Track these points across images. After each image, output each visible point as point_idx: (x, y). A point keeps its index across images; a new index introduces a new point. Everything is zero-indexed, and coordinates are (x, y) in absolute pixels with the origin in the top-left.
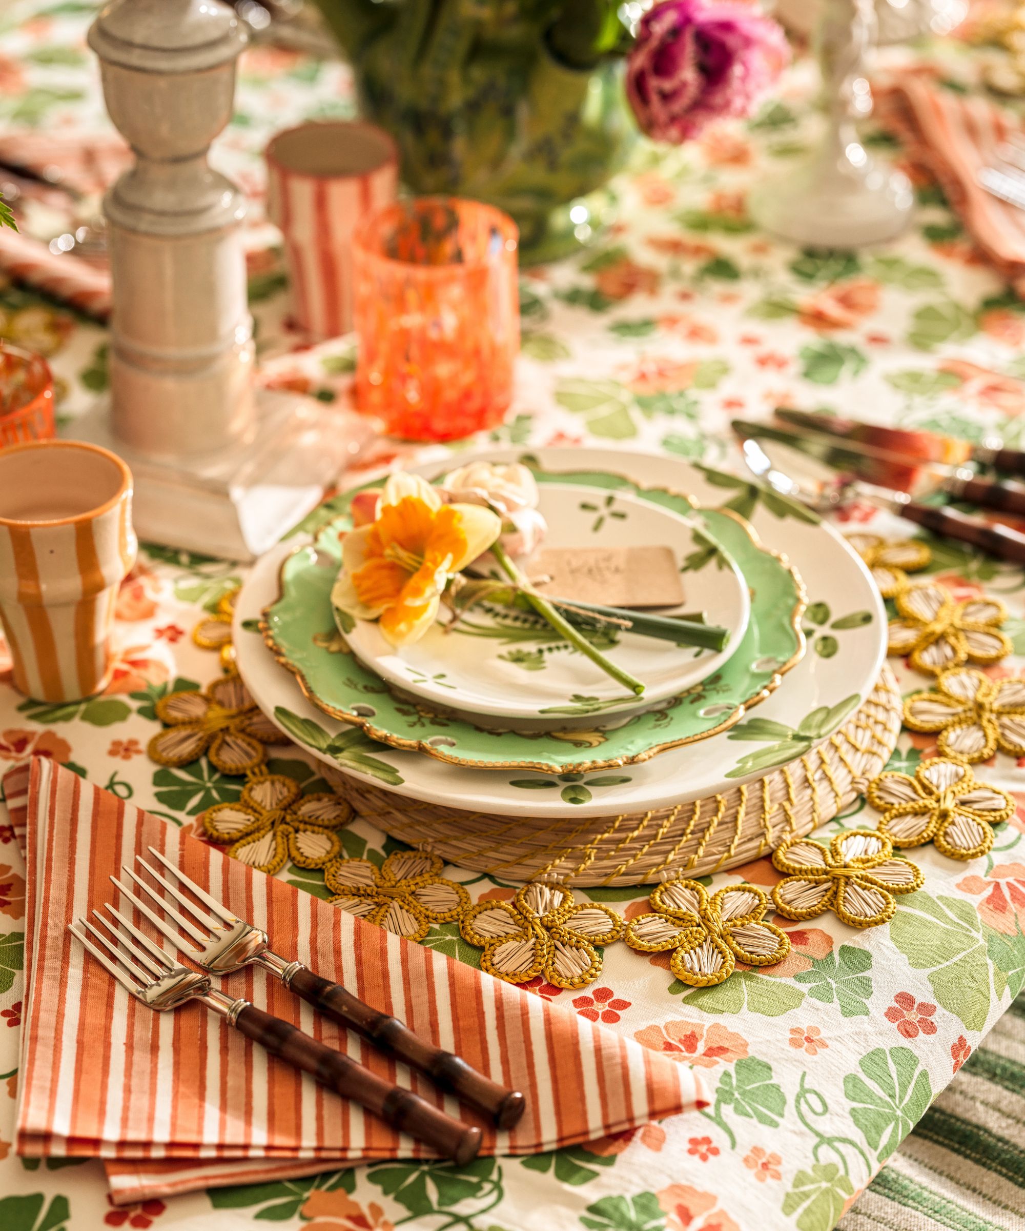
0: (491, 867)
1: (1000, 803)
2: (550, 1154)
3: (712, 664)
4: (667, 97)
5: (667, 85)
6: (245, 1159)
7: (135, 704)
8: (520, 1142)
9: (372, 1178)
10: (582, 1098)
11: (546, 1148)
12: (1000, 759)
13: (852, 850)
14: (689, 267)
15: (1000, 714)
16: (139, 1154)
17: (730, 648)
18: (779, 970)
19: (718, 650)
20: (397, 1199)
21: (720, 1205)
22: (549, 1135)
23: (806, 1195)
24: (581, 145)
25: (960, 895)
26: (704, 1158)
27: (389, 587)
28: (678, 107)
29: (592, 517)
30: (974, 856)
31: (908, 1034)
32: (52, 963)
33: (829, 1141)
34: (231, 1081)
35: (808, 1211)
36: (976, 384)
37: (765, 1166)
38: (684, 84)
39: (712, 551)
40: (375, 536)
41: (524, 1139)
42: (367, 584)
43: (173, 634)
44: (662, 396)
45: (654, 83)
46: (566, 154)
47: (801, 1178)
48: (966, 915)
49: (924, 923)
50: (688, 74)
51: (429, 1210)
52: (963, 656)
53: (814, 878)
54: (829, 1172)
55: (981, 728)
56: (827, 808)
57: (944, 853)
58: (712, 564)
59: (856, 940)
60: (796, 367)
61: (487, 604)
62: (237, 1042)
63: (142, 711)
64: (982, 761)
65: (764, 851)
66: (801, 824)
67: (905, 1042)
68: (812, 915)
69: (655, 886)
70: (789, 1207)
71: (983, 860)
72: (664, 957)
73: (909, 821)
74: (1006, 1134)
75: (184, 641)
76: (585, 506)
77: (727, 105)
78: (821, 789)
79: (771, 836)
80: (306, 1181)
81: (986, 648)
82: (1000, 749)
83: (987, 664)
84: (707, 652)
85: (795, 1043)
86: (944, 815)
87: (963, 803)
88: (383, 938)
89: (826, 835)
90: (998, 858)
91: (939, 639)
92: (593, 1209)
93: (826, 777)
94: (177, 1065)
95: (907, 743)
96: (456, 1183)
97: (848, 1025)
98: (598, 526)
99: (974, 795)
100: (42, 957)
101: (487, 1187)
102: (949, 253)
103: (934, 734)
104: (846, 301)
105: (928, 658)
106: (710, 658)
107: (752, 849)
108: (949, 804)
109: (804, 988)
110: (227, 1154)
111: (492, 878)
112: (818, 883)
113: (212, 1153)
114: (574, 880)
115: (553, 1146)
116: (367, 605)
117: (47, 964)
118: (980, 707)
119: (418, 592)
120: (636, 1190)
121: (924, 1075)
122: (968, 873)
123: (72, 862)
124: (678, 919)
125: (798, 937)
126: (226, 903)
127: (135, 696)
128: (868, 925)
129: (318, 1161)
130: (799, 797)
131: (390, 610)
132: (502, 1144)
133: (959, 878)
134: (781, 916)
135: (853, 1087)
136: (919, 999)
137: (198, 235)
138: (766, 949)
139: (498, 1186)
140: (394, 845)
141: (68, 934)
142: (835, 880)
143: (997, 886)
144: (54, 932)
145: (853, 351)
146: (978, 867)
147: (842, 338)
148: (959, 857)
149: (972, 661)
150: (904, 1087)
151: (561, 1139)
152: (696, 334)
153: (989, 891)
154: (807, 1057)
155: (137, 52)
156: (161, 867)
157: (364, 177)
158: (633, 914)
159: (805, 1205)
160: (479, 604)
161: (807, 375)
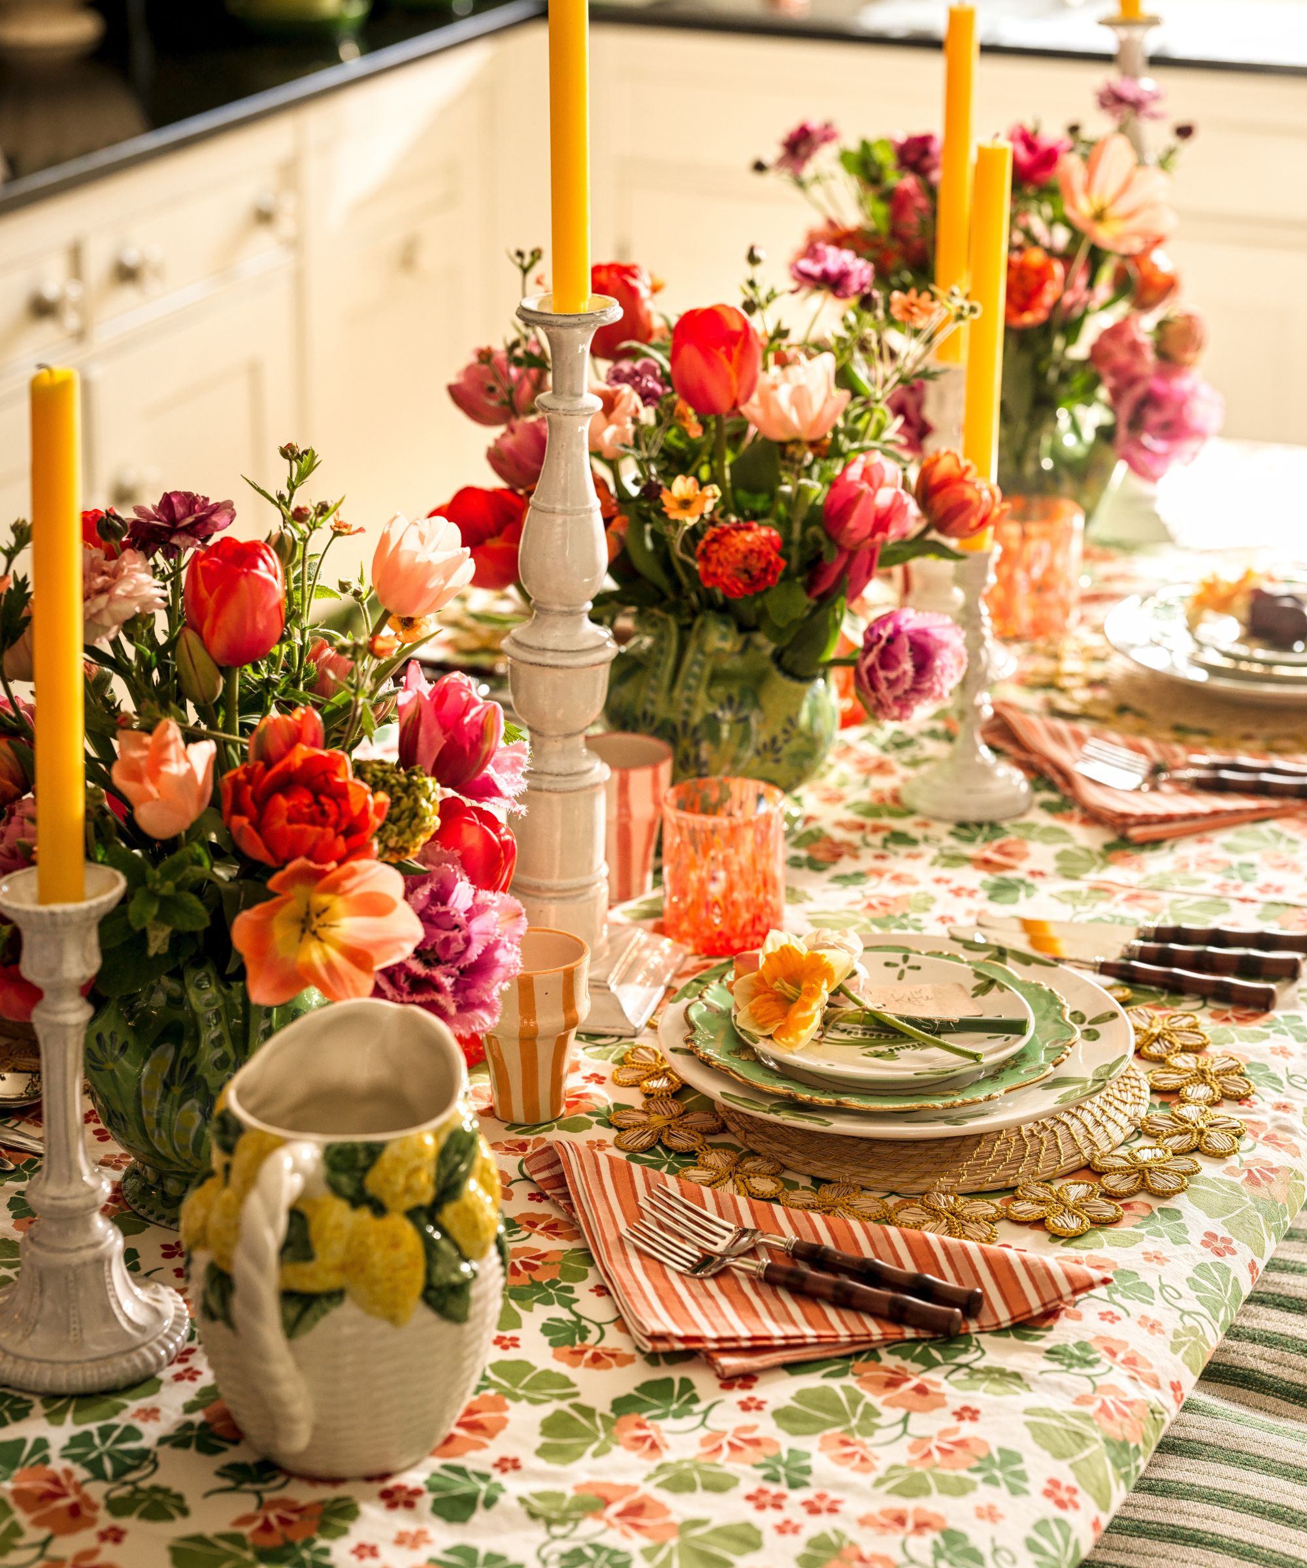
0: (895, 1187)
1: (1237, 1124)
2: (1006, 1329)
3: (1018, 1045)
4: (892, 684)
5: (892, 675)
6: (805, 1345)
7: (594, 1119)
8: (985, 1323)
9: (890, 1352)
10: (1022, 1291)
11: (1004, 1325)
12: (1225, 1102)
13: (1145, 1156)
14: (876, 839)
15: (1217, 1076)
16: (733, 1345)
17: (1031, 1031)
18: (1121, 1224)
19: (1023, 1034)
20: (913, 1361)
21: (1131, 1347)
22: (1004, 1316)
23: (1184, 1344)
24: (795, 745)
25: (1227, 1178)
26: (1112, 1322)
27: (778, 1013)
28: (899, 691)
29: (897, 971)
30: (1229, 1154)
31: (1219, 1254)
32: (616, 1256)
33: (1189, 1314)
34: (773, 1308)
35: (1186, 1353)
36: (1121, 896)
37: (1152, 1326)
38: (905, 673)
39: (992, 982)
40: (761, 979)
41: (987, 1321)
42: (760, 1011)
43: (600, 1080)
44: (890, 916)
45: (881, 674)
46: (787, 749)
47: (1176, 1334)
48: (1234, 1188)
49: (1211, 1194)
50: (907, 666)
51: (937, 1364)
52: (1178, 1045)
53: (1126, 1173)
54: (1192, 1331)
55: (1207, 1084)
56: (1119, 1137)
57: (1208, 1154)
58: (995, 988)
59: (1166, 1204)
60: (983, 894)
61: (842, 1025)
62: (765, 1289)
63: (598, 1122)
64: (1214, 1104)
65: (1084, 1163)
66: (1105, 1146)
67: (1219, 1259)
68: (1131, 1194)
69: (1015, 1188)
70: (1175, 1348)
71: (1234, 1157)
72: (1039, 1223)
73: (1177, 1138)
74: (1273, 1372)
75: (608, 1082)
76: (887, 964)
77: (931, 689)
78: (1110, 1126)
79: (1086, 1153)
80: (848, 1357)
81: (1194, 1041)
82: (1225, 1096)
83: (1198, 1050)
84: (1013, 1037)
85: (1148, 1260)
86: (1201, 1133)
87: (1211, 1126)
88: (846, 1222)
89: (1124, 1151)
90: (1246, 1157)
91: (1158, 1038)
92: (1049, 1352)
93: (1109, 1118)
94: (732, 1303)
95: (1157, 1100)
96: (949, 1349)
97: (1179, 1250)
98: (901, 976)
99: (1216, 1121)
100: (608, 1253)
101: (972, 1349)
102: (1070, 818)
103: (1175, 1092)
104: (1000, 850)
105: (1155, 1049)
106: (1017, 1041)
107: (1074, 1162)
108: (1202, 1125)
109: (1143, 1231)
110: (792, 1341)
111: (897, 1194)
112: (1129, 1175)
113: (782, 1342)
114: (957, 1188)
115: (1009, 1324)
116: (763, 1027)
117: (613, 1256)
118: (1203, 1072)
119: (806, 1007)
120: (1076, 1341)
121: (1236, 1279)
122: (1228, 1165)
123: (606, 1198)
124: (1041, 1202)
125: (1127, 1206)
126: (721, 1215)
127: (590, 1114)
128: (1174, 1193)
129: (853, 1343)
130: (1097, 1133)
131: (780, 1027)
132: (973, 1326)
133: (1224, 1167)
134: (1109, 1195)
135: (1193, 1283)
136: (1220, 1235)
137: (585, 788)
138: (1109, 1212)
139: (979, 1347)
140: (818, 1182)
141: (620, 1238)
142: (1141, 1171)
143: (1250, 1171)
144: (611, 1237)
145: (1022, 882)
146: (1234, 1161)
147: (1009, 874)
148: (1220, 1156)
149: (1185, 1049)
150: (1226, 1286)
151: (1013, 1318)
152: (897, 878)
153: (1246, 1174)
154: (1158, 1267)
155: (550, 654)
156: (669, 1195)
157: (655, 765)
158: (1007, 1203)
159: (1185, 1349)
160: (836, 1028)
161: (991, 898)
